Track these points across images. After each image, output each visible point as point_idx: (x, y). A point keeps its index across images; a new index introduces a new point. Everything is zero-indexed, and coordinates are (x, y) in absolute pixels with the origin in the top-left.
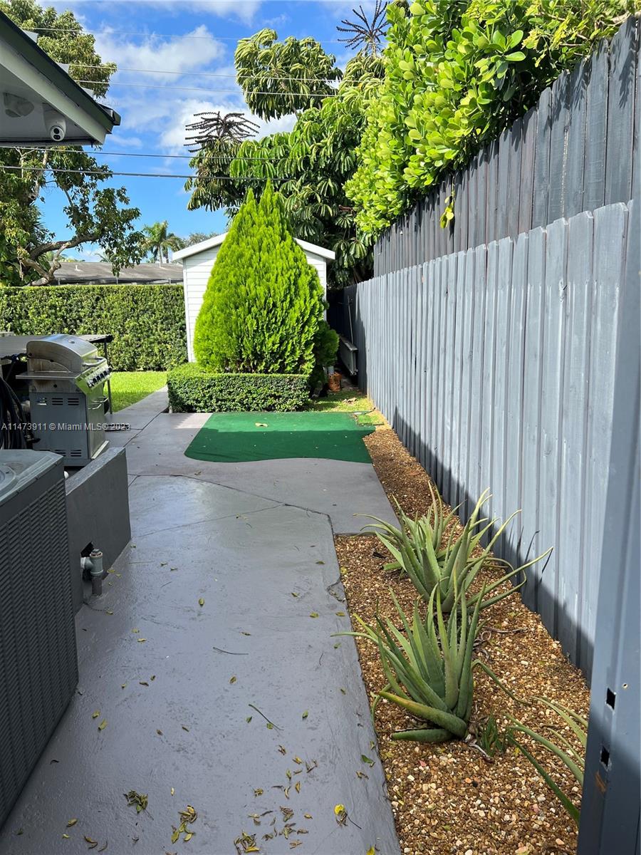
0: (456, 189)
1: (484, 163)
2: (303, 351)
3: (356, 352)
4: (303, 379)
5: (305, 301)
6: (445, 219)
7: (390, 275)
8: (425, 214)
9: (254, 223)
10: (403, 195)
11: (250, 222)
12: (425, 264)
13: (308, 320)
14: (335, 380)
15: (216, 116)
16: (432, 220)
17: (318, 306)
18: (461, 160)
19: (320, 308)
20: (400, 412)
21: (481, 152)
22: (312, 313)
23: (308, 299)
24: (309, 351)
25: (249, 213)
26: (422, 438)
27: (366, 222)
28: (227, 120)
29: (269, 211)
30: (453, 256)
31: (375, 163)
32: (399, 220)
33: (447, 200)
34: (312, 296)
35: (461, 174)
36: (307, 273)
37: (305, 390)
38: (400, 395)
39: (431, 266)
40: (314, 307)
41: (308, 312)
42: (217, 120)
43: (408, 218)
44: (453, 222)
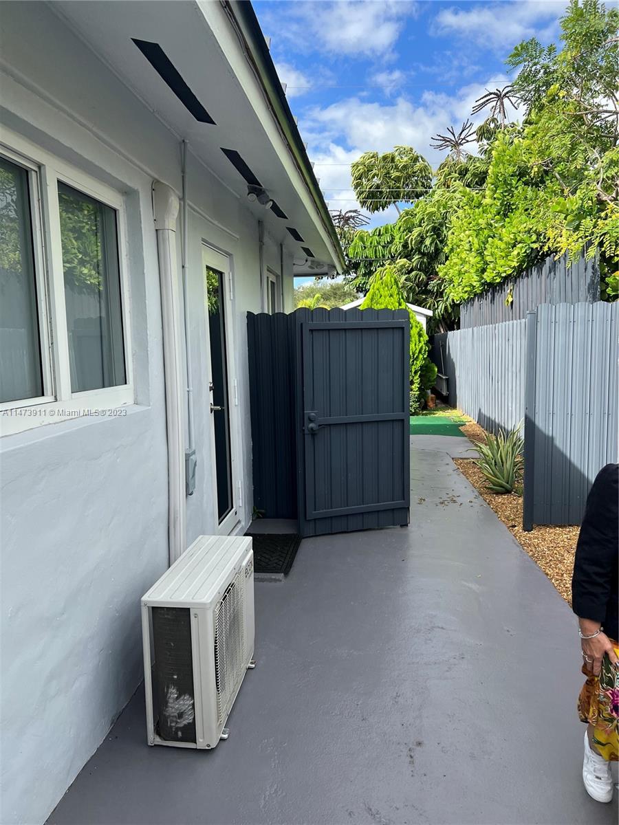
0: (514, 285)
1: (526, 278)
2: (413, 377)
3: (447, 380)
4: (415, 395)
5: (415, 345)
6: (508, 301)
7: (475, 329)
8: (497, 296)
9: (381, 296)
10: (483, 284)
11: (379, 295)
12: (497, 325)
13: (417, 357)
14: (432, 400)
15: (338, 213)
16: (501, 299)
17: (424, 348)
18: (515, 273)
19: (425, 349)
20: (483, 411)
21: (525, 272)
22: (420, 352)
23: (417, 343)
24: (417, 377)
25: (378, 289)
26: (497, 420)
27: (455, 294)
28: (347, 215)
29: (390, 287)
30: (511, 322)
31: (461, 262)
32: (480, 296)
33: (509, 291)
34: (420, 342)
35: (516, 279)
36: (417, 327)
37: (416, 402)
38: (482, 401)
39: (501, 326)
40: (421, 348)
41: (417, 351)
42: (339, 216)
43: (486, 295)
44: (512, 303)
